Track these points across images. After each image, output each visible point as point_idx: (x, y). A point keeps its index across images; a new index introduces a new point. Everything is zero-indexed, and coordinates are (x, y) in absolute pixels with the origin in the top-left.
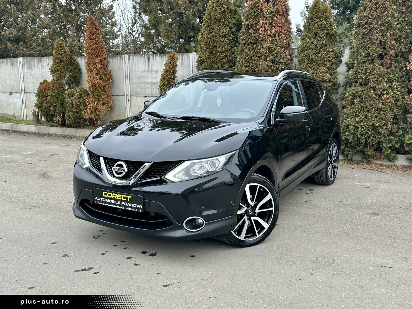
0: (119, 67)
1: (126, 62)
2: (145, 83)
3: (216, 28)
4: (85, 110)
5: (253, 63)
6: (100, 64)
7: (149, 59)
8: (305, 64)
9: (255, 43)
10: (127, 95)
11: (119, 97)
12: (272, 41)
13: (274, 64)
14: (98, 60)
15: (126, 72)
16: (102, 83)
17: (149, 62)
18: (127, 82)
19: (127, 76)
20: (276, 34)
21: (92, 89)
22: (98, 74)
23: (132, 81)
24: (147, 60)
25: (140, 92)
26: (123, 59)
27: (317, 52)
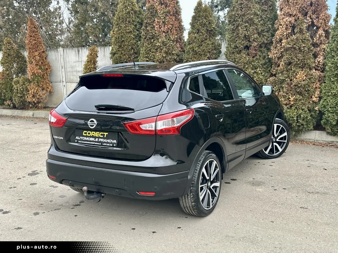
0: (56, 59)
1: (61, 54)
2: (76, 71)
3: (123, 26)
4: (28, 95)
5: (152, 54)
6: (39, 57)
7: (79, 51)
8: (191, 55)
9: (152, 38)
10: (63, 82)
11: (57, 84)
12: (166, 36)
13: (168, 55)
14: (36, 53)
15: (62, 63)
16: (41, 72)
17: (79, 54)
18: (62, 71)
19: (62, 66)
20: (168, 30)
21: (32, 77)
22: (37, 64)
23: (67, 70)
24: (77, 52)
25: (73, 79)
26: (58, 52)
27: (199, 45)
